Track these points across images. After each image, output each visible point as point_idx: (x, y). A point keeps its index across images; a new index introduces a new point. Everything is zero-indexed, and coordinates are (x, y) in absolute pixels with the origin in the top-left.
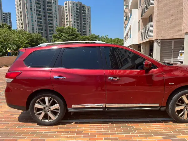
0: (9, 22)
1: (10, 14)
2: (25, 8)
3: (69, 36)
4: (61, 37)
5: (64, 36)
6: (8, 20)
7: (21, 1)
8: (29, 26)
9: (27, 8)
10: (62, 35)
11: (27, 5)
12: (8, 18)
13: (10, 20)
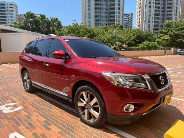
0: (130, 22)
1: (132, 14)
2: (145, 6)
3: (178, 30)
4: (168, 32)
5: (172, 31)
6: (130, 20)
7: (141, 1)
8: (145, 24)
9: (146, 6)
10: (169, 30)
11: (146, 4)
12: (130, 19)
13: (132, 20)
